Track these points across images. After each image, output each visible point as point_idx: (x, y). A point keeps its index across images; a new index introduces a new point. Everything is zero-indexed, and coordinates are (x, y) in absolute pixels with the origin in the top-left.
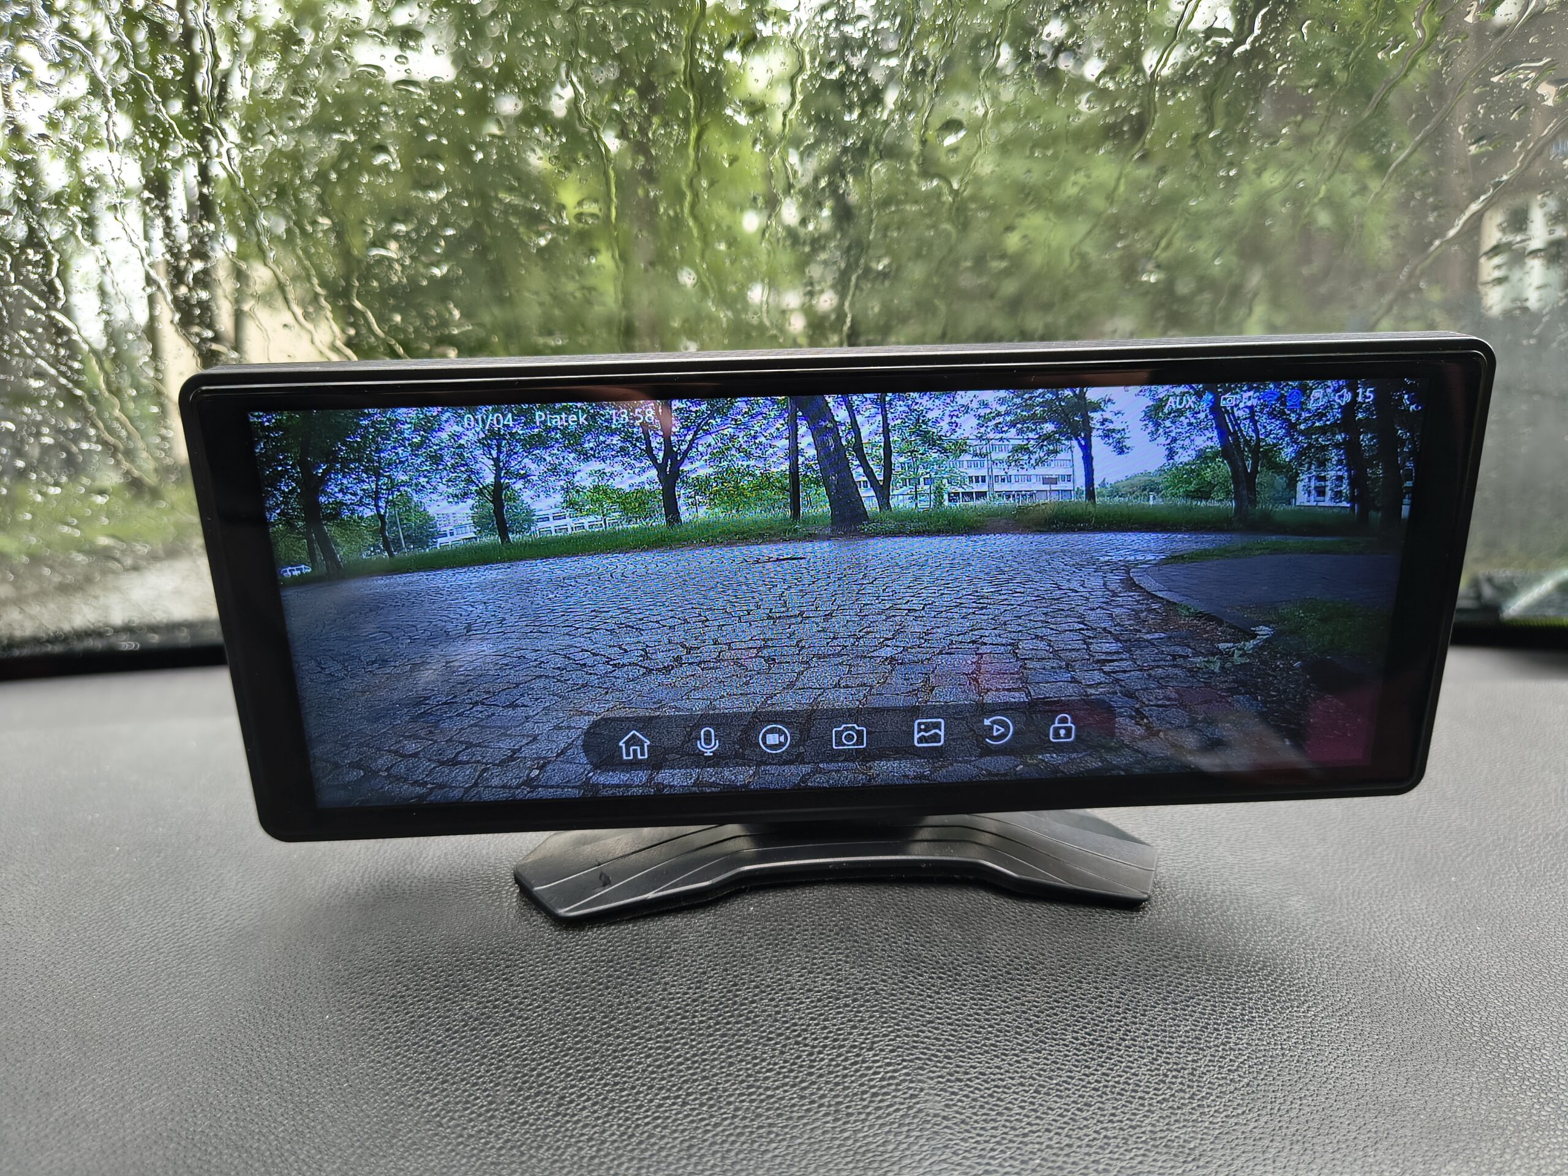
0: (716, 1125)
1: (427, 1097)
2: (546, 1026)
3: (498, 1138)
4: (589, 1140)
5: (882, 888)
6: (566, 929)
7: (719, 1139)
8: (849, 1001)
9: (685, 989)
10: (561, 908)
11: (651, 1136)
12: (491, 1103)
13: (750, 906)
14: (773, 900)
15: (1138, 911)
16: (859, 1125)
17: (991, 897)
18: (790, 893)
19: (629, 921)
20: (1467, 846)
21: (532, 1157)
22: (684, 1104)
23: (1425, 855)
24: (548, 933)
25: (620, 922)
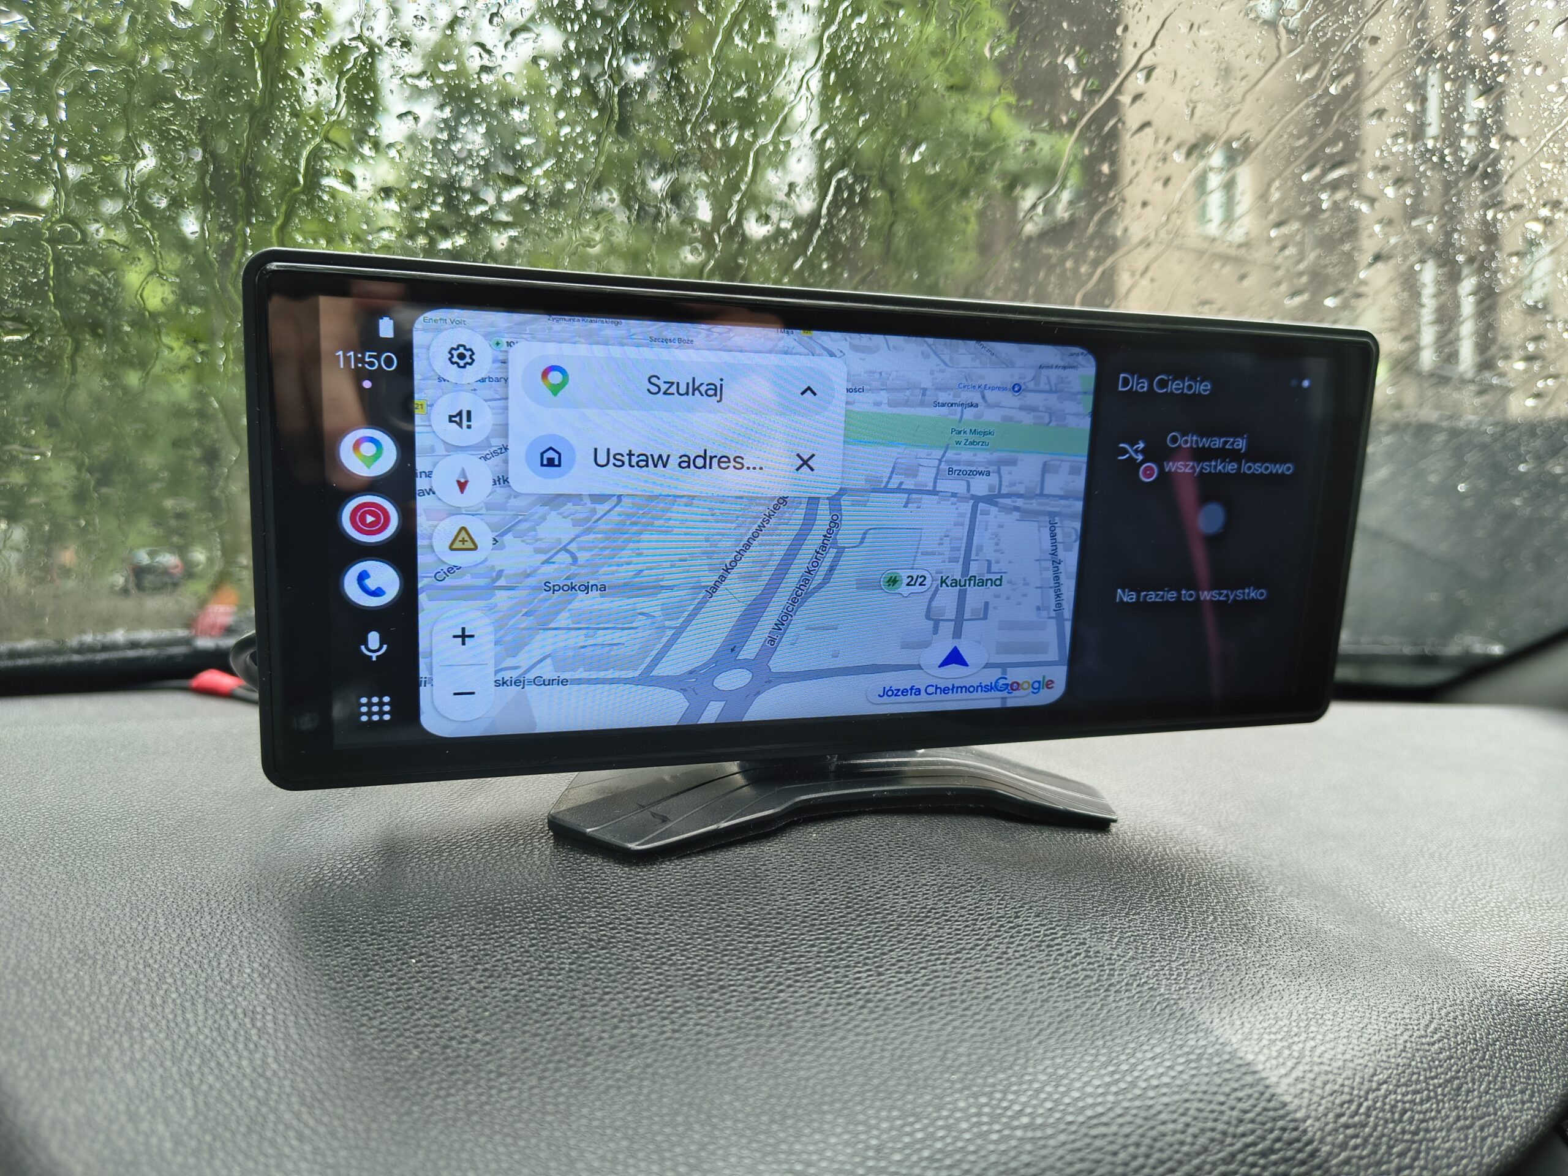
6: (637, 864)
10: (630, 842)
13: (813, 834)
15: (1108, 828)
19: (698, 853)
25: (689, 855)
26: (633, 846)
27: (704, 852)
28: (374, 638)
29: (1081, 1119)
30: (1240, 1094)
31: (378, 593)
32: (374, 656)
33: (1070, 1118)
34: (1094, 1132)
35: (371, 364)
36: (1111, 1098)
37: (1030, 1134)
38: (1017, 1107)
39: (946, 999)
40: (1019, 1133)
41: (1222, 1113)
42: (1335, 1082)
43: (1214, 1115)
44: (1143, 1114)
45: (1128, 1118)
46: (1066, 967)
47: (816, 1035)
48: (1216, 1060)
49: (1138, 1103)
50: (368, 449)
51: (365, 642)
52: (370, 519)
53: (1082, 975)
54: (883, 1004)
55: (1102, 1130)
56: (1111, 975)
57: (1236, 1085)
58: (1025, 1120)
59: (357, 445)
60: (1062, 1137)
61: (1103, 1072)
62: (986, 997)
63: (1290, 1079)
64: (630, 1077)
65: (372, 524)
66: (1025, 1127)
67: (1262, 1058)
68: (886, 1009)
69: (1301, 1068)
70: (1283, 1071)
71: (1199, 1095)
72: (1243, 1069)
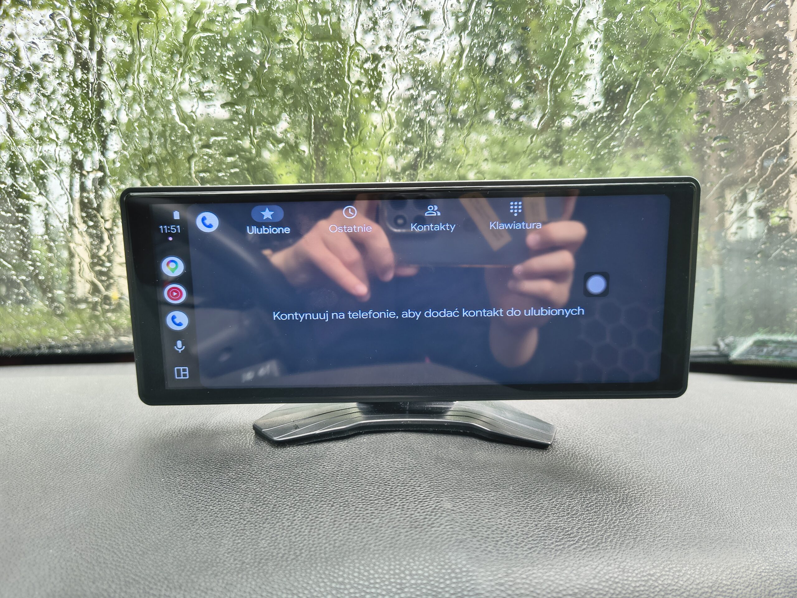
0: (347, 513)
1: (211, 507)
2: (267, 481)
3: (244, 520)
4: (288, 519)
5: (426, 434)
6: (277, 447)
7: (348, 518)
8: (410, 471)
9: (333, 467)
10: (275, 437)
11: (317, 517)
12: (241, 508)
13: (364, 440)
14: (374, 438)
15: (546, 450)
16: (413, 512)
17: (478, 441)
18: (383, 435)
19: (307, 444)
20: (705, 437)
21: (260, 527)
22: (332, 506)
23: (685, 440)
24: (268, 448)
25: (303, 445)
26: (276, 438)
27: (310, 443)
28: (179, 343)
29: (366, 583)
30: (453, 585)
31: (180, 324)
32: (180, 351)
33: (361, 582)
34: (368, 591)
35: (173, 230)
36: (387, 576)
37: (338, 586)
38: (341, 573)
39: (351, 521)
40: (334, 585)
41: (440, 593)
42: (526, 589)
43: (434, 593)
44: (398, 586)
45: (389, 587)
46: (419, 513)
47: (284, 529)
48: (453, 567)
49: (399, 581)
50: (172, 265)
51: (176, 345)
52: (175, 294)
53: (422, 517)
54: (322, 520)
55: (373, 590)
56: (437, 519)
57: (454, 580)
58: (341, 579)
59: (168, 263)
60: (352, 591)
61: (393, 563)
62: (370, 522)
63: (493, 583)
64: (201, 537)
65: (176, 296)
66: (339, 583)
67: (481, 570)
68: (321, 522)
69: (506, 579)
70: (491, 578)
71: (432, 583)
72: (464, 574)
